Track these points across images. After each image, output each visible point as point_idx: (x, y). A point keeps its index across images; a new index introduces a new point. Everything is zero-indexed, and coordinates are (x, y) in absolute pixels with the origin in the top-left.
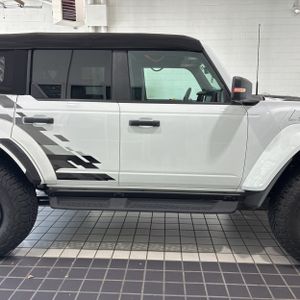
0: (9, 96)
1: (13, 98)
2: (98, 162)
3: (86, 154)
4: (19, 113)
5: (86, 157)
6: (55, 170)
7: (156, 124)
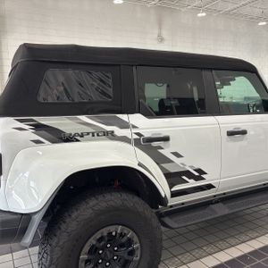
0: (119, 116)
1: (124, 117)
2: (206, 173)
3: (196, 167)
4: (136, 134)
5: (197, 170)
6: (171, 188)
7: (244, 132)
